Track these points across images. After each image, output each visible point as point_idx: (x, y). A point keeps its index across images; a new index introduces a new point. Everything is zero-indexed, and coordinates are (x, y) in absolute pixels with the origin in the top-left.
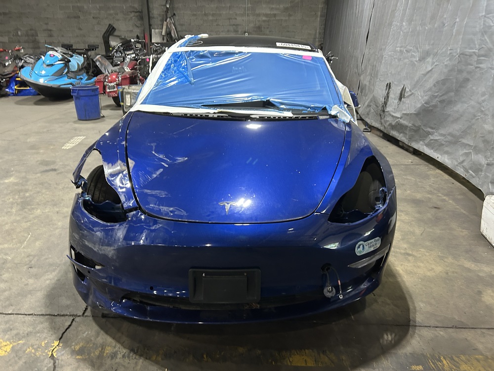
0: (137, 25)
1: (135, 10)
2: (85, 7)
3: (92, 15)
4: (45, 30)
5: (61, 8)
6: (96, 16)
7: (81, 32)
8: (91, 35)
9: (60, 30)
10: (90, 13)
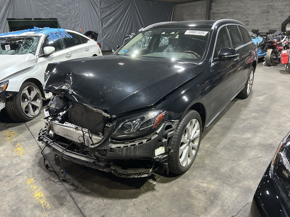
2: (276, 5)
3: (279, 10)
5: (259, 7)
6: (281, 11)
7: (268, 22)
8: (274, 24)
9: (254, 21)
10: (278, 9)
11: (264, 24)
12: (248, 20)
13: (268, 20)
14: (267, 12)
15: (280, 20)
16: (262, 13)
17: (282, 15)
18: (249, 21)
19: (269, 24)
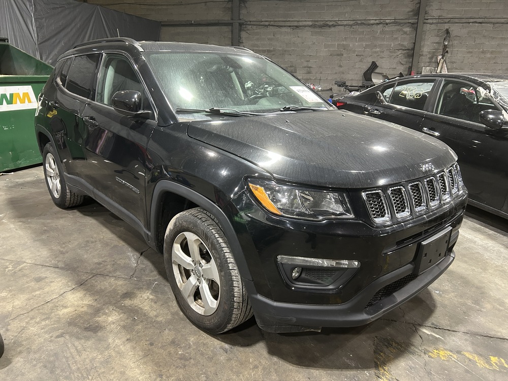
0: (402, 63)
1: (404, 48)
2: (351, 45)
3: (356, 53)
4: (305, 67)
5: (326, 46)
6: (359, 54)
7: (341, 69)
8: (351, 73)
9: (320, 67)
10: (354, 51)
11: (336, 73)
13: (340, 66)
14: (338, 55)
15: (359, 68)
16: (331, 55)
17: (361, 61)
18: (310, 67)
19: (343, 73)
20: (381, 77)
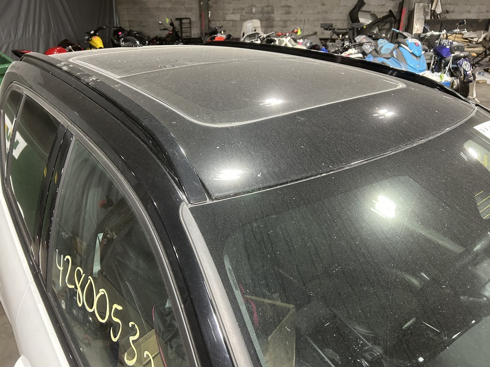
4: (283, 7)
7: (324, 8)
8: (335, 12)
9: (301, 6)
11: (318, 13)
12: (289, 4)
13: (323, 4)
15: (345, 6)
18: (289, 7)
19: (326, 12)
20: (369, 16)
